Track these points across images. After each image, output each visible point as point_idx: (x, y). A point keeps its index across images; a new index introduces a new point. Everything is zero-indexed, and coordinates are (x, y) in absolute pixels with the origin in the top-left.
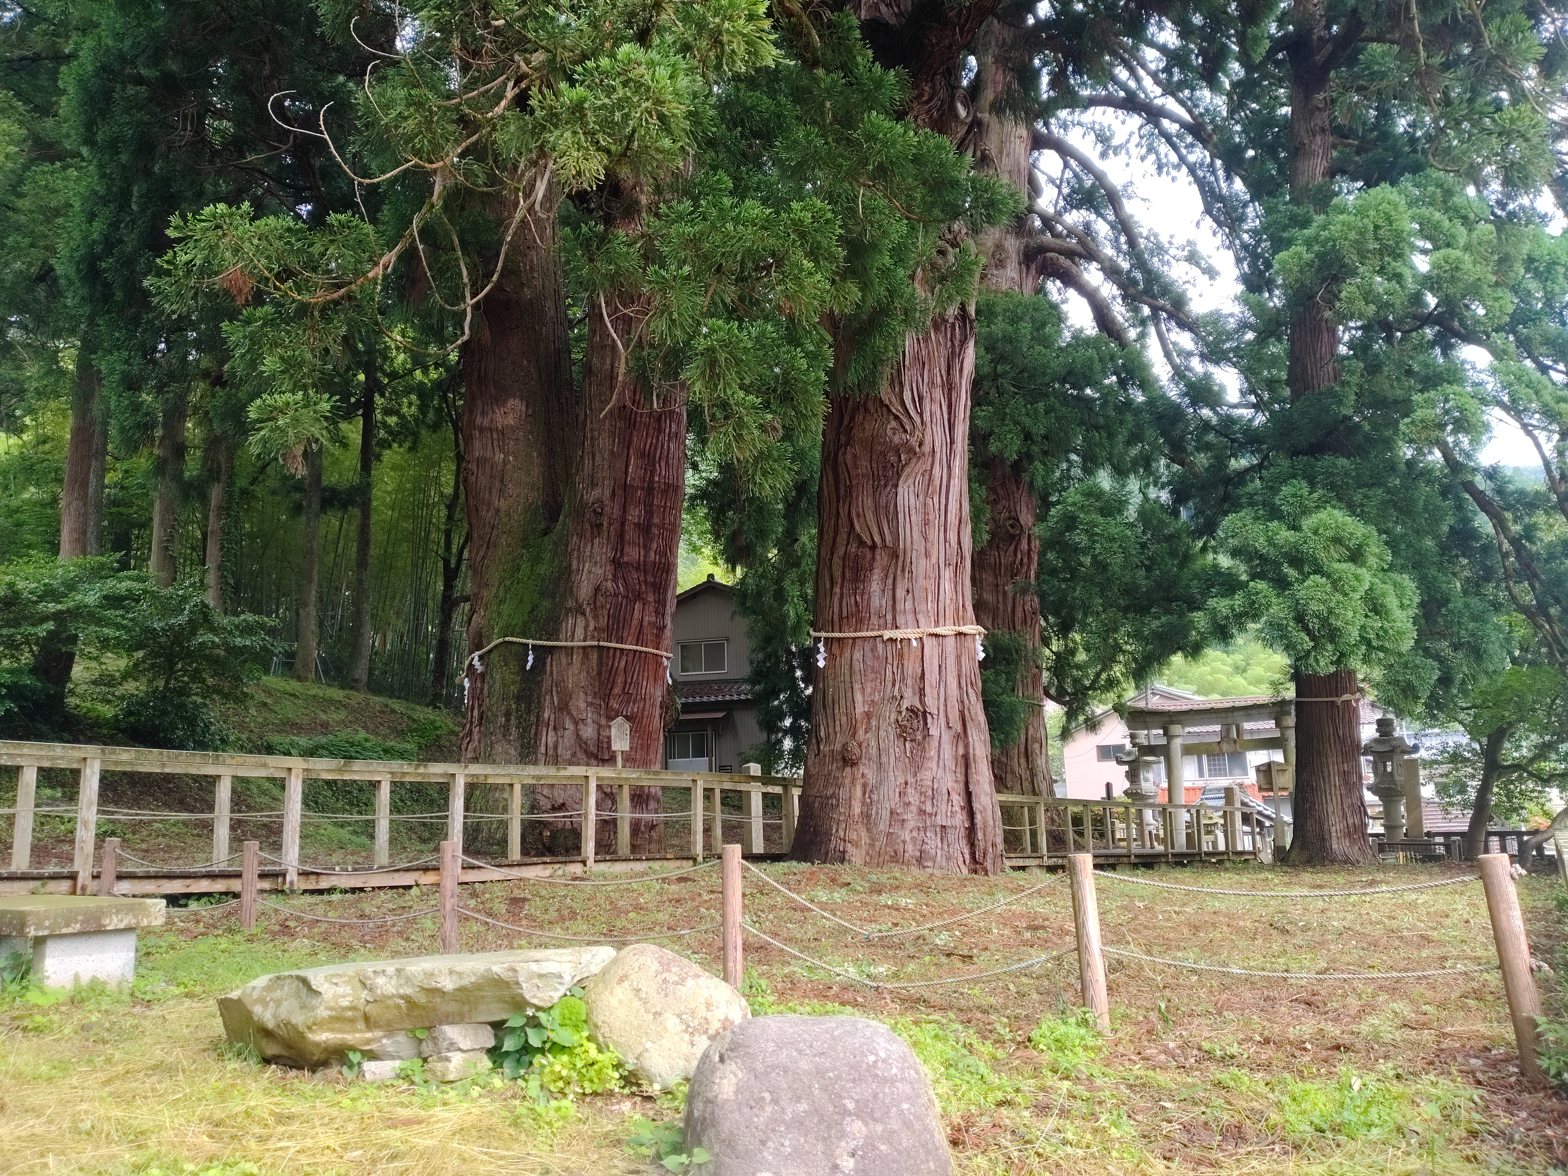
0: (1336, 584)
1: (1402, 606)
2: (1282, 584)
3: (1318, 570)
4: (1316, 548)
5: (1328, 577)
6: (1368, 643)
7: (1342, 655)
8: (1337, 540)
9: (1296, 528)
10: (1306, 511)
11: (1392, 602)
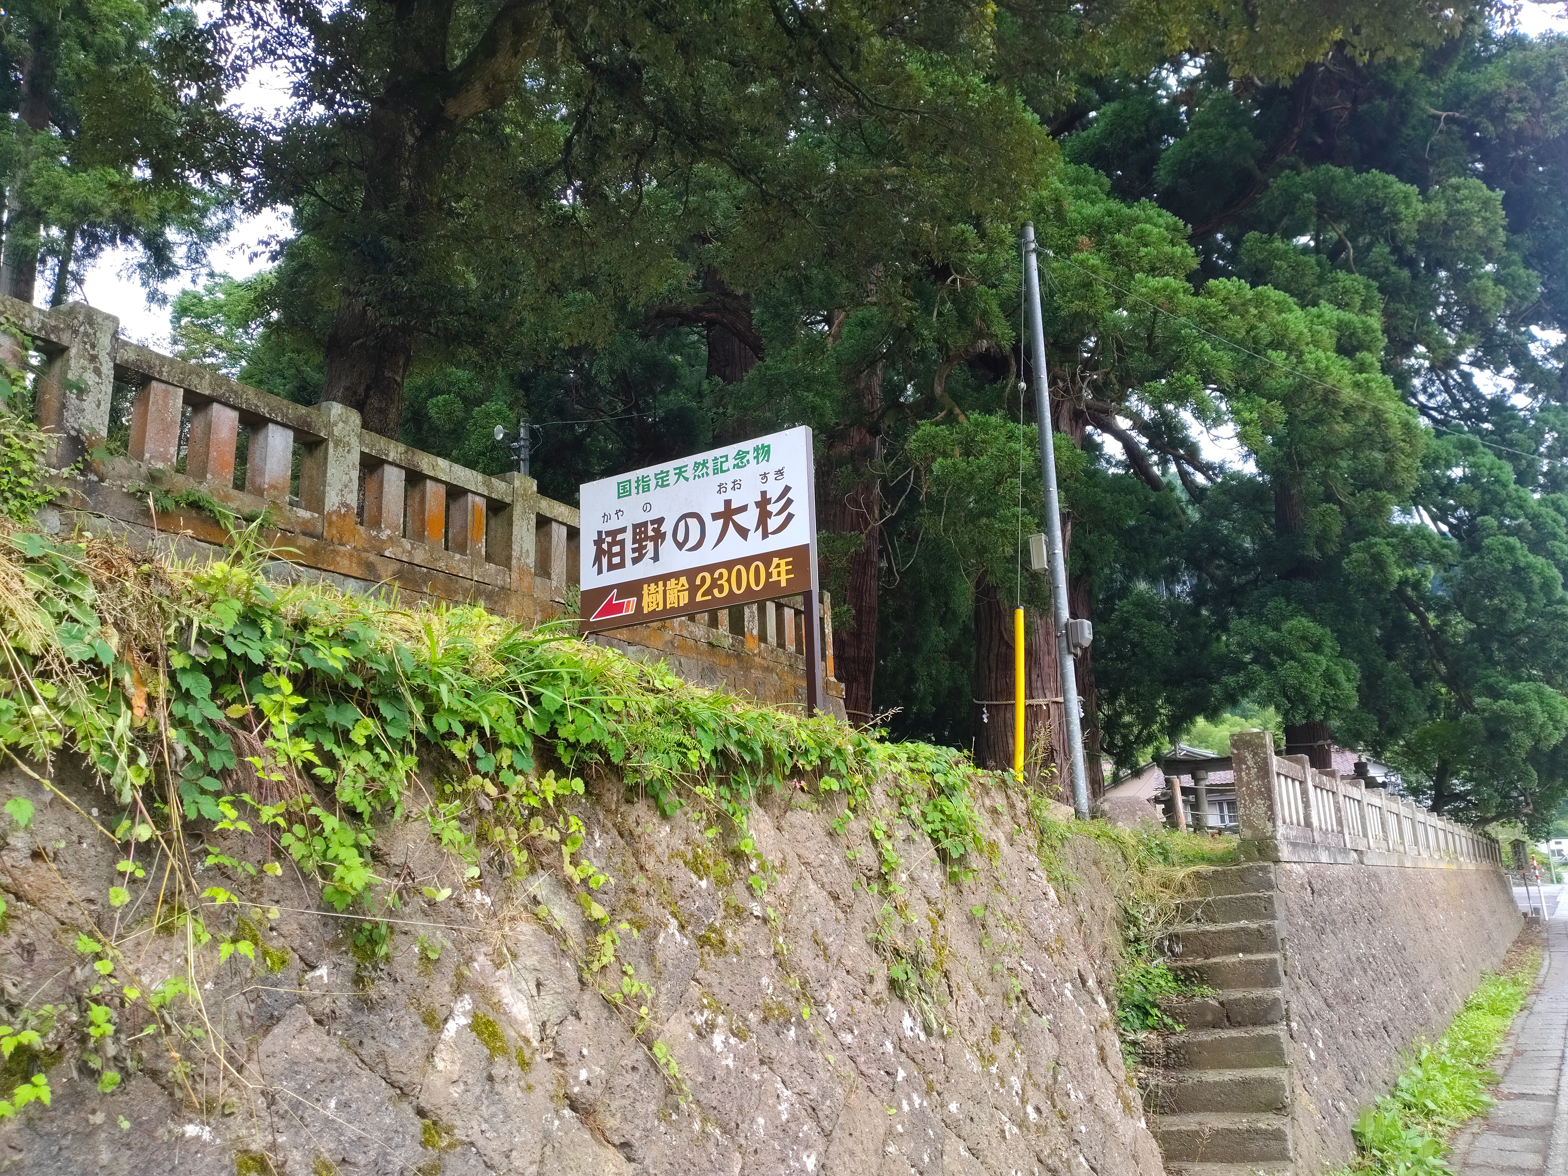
0: (1305, 666)
1: (1348, 680)
2: (1270, 667)
3: (1293, 658)
4: (1290, 643)
5: (1299, 661)
6: (1327, 704)
7: (1310, 712)
8: (1304, 638)
9: (1277, 629)
10: (1285, 619)
11: (1341, 677)
